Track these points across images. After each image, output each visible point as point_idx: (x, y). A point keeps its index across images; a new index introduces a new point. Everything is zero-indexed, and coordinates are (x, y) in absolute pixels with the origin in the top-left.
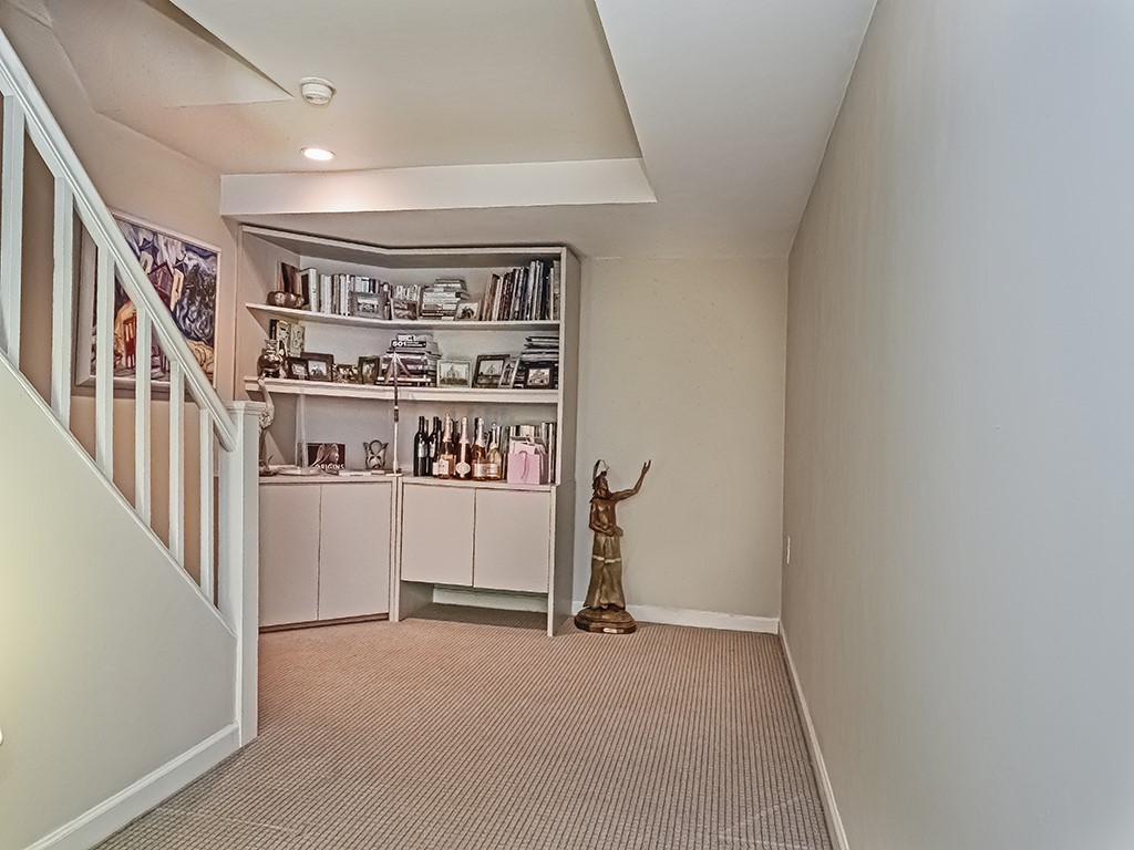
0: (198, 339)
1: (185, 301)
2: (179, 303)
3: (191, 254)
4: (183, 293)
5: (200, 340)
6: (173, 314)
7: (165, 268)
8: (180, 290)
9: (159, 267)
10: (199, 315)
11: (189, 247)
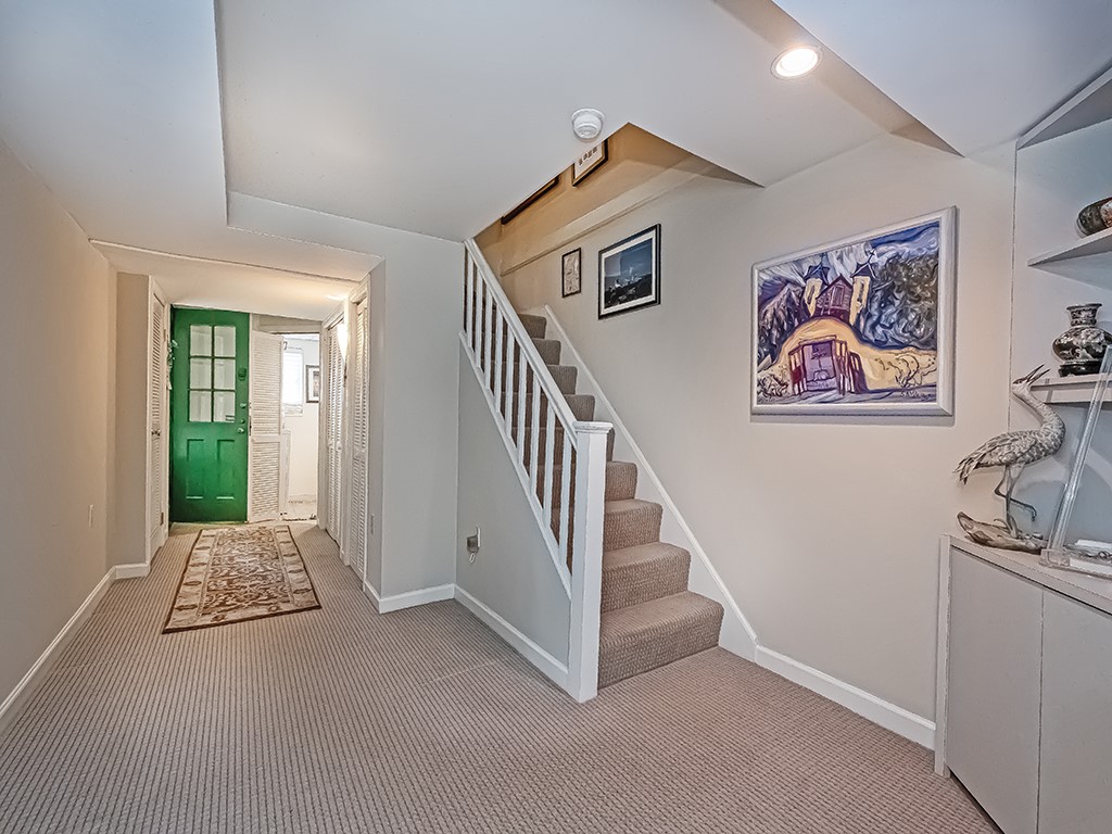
0: (901, 346)
1: (875, 305)
2: (866, 313)
3: (882, 248)
4: (870, 298)
5: (907, 345)
6: (856, 329)
7: (840, 282)
8: (865, 297)
9: (829, 286)
10: (902, 314)
11: (876, 243)
